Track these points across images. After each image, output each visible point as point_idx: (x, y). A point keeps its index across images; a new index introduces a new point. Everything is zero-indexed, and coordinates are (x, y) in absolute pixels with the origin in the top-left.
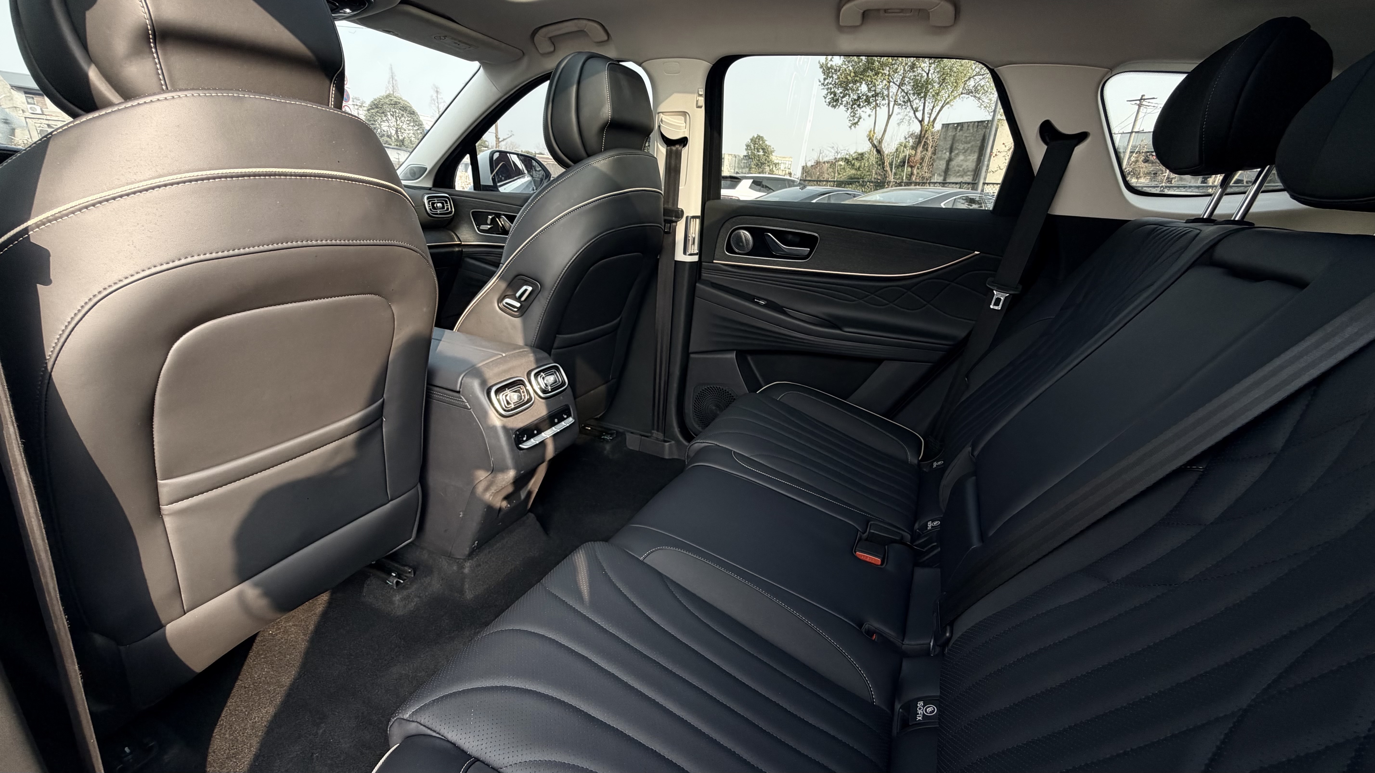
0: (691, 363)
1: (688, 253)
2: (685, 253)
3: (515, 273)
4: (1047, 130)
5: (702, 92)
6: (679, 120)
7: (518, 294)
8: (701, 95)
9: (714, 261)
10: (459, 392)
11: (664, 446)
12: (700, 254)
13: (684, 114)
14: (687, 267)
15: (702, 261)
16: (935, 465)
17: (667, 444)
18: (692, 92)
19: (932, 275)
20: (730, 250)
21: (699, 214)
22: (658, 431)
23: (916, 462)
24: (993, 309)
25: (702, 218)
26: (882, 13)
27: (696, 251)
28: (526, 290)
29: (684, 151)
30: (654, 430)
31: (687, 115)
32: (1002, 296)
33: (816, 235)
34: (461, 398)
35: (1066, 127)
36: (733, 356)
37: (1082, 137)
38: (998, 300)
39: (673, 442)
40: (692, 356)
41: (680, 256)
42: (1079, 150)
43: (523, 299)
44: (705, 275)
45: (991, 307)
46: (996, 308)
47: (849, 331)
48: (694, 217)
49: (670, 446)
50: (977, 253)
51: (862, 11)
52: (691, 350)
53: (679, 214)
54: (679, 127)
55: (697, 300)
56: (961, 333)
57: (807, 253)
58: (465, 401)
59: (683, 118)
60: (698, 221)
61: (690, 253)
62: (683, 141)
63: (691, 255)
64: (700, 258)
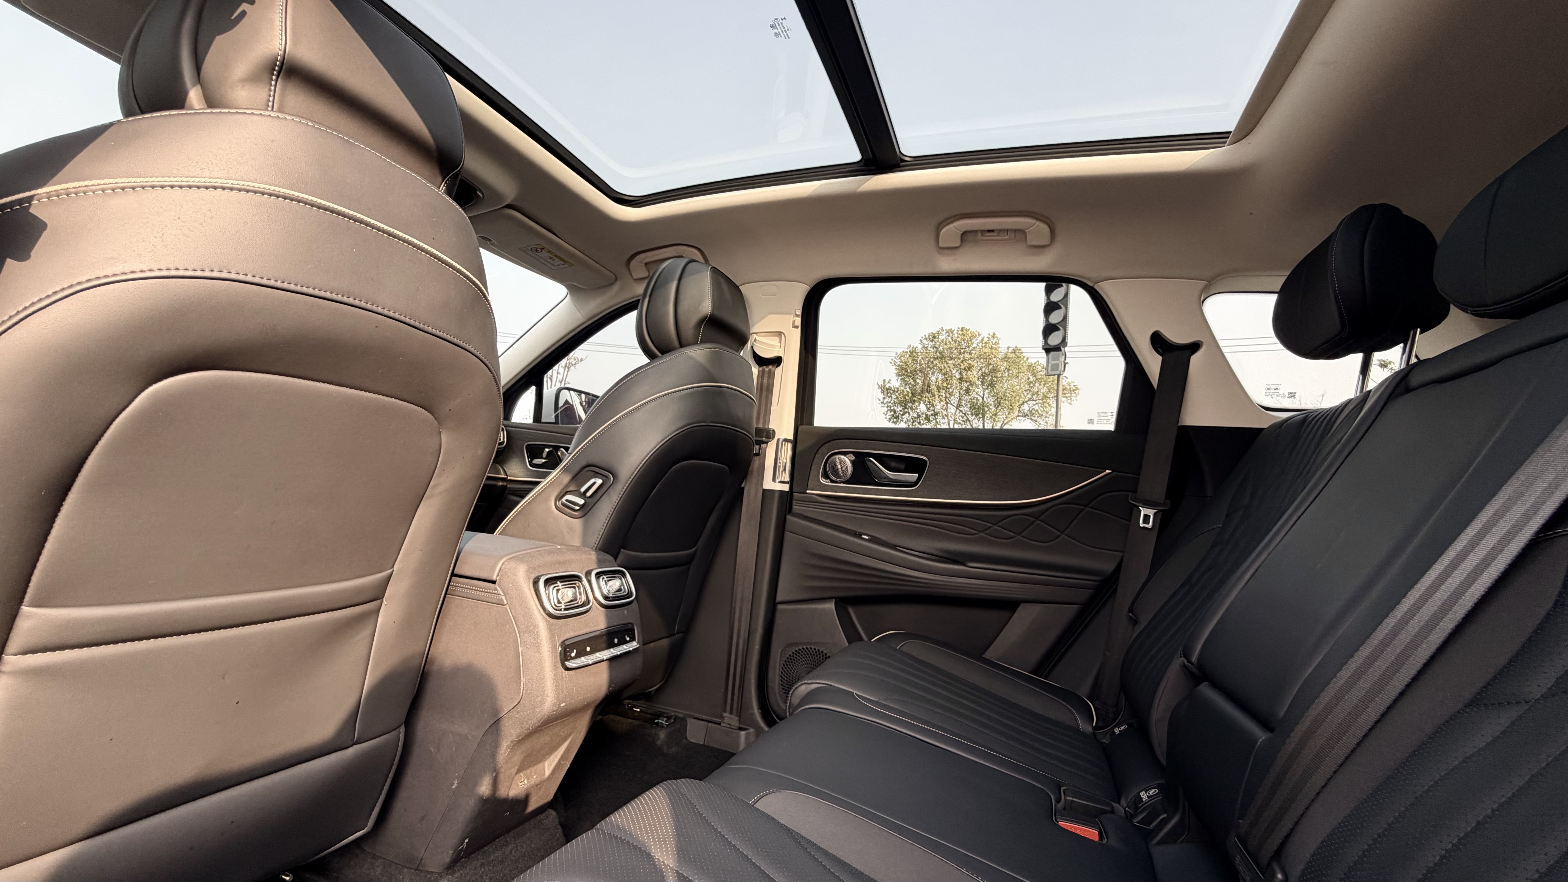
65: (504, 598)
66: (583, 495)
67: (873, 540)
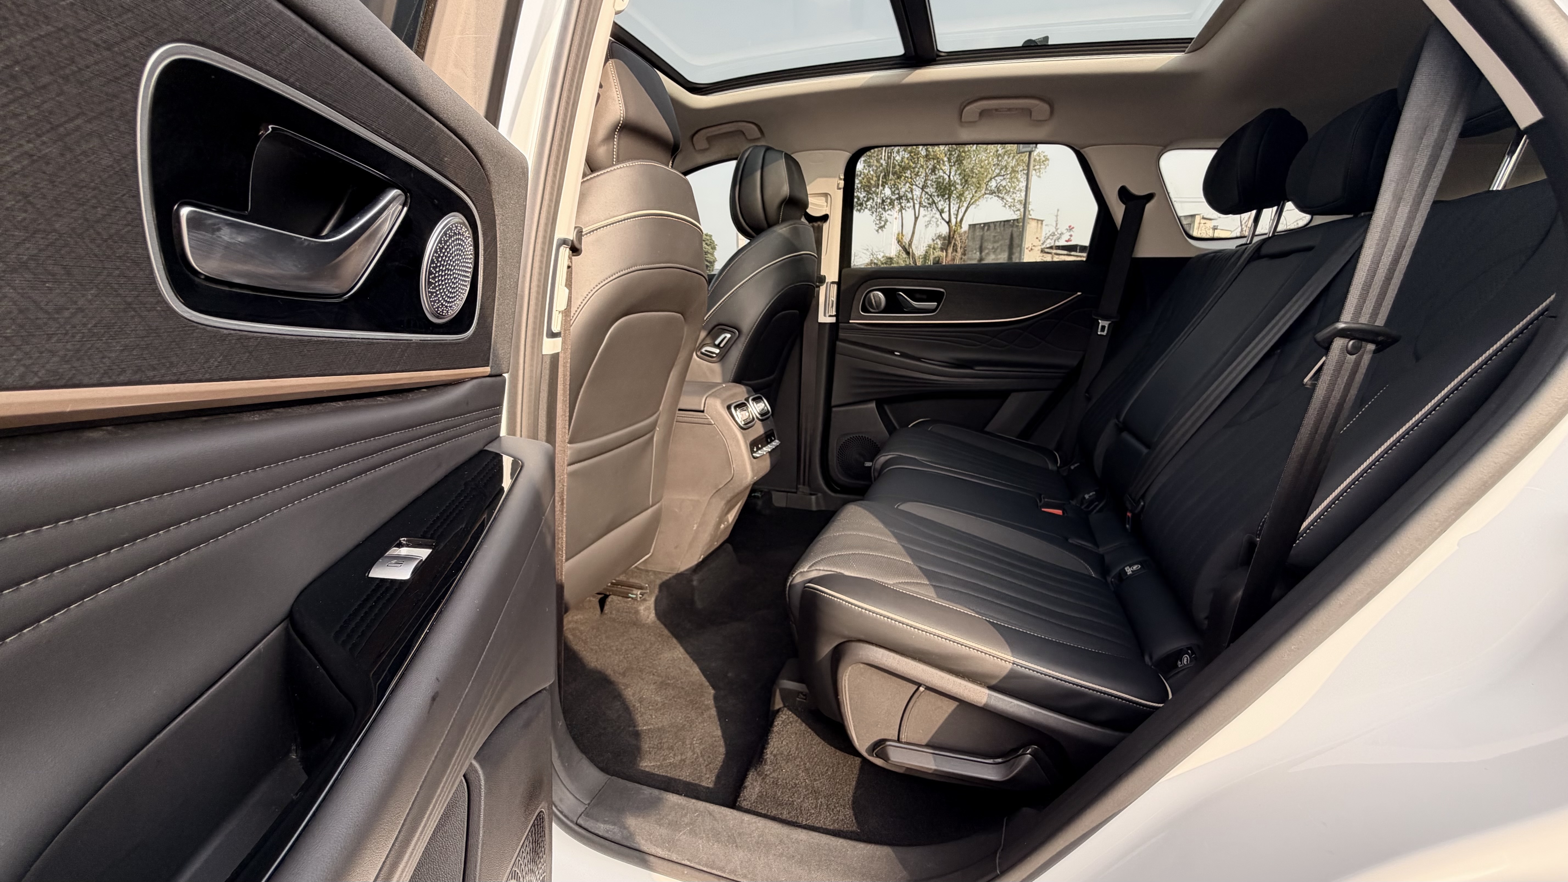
0: (833, 415)
1: (827, 315)
2: (825, 315)
3: (715, 323)
4: (1124, 193)
5: (842, 177)
6: (821, 201)
7: (717, 342)
8: (840, 179)
9: (851, 321)
10: (703, 411)
11: (811, 499)
12: (837, 316)
13: (826, 195)
14: (827, 327)
15: (840, 321)
16: (1072, 467)
17: (813, 497)
18: (835, 177)
19: (1043, 316)
20: (865, 310)
21: (837, 280)
22: (804, 484)
23: (1055, 468)
24: (1101, 335)
25: (839, 284)
26: (994, 111)
27: (834, 313)
28: (725, 337)
29: (825, 226)
30: (800, 484)
31: (829, 196)
32: (1106, 324)
33: (942, 290)
34: (705, 416)
35: (1137, 190)
36: (873, 405)
37: (1150, 197)
38: (1103, 328)
39: (820, 495)
40: (834, 409)
41: (823, 318)
42: (1149, 206)
43: (722, 345)
44: (841, 335)
45: (1099, 333)
46: (1102, 333)
47: (979, 370)
48: (833, 283)
49: (817, 499)
50: (1079, 293)
51: (979, 111)
52: (833, 403)
53: (822, 280)
54: (822, 206)
55: (838, 358)
56: (1075, 363)
57: (935, 307)
58: (709, 418)
59: (824, 199)
60: (836, 286)
61: (830, 314)
62: (825, 218)
63: (830, 316)
64: (837, 320)
65: (711, 421)
66: (718, 346)
67: (903, 355)
